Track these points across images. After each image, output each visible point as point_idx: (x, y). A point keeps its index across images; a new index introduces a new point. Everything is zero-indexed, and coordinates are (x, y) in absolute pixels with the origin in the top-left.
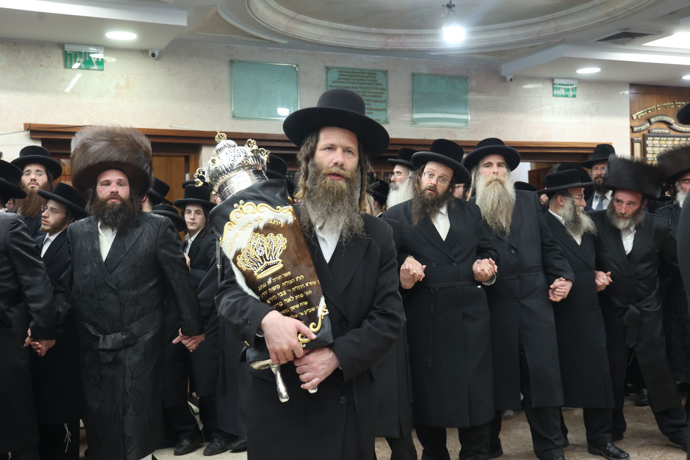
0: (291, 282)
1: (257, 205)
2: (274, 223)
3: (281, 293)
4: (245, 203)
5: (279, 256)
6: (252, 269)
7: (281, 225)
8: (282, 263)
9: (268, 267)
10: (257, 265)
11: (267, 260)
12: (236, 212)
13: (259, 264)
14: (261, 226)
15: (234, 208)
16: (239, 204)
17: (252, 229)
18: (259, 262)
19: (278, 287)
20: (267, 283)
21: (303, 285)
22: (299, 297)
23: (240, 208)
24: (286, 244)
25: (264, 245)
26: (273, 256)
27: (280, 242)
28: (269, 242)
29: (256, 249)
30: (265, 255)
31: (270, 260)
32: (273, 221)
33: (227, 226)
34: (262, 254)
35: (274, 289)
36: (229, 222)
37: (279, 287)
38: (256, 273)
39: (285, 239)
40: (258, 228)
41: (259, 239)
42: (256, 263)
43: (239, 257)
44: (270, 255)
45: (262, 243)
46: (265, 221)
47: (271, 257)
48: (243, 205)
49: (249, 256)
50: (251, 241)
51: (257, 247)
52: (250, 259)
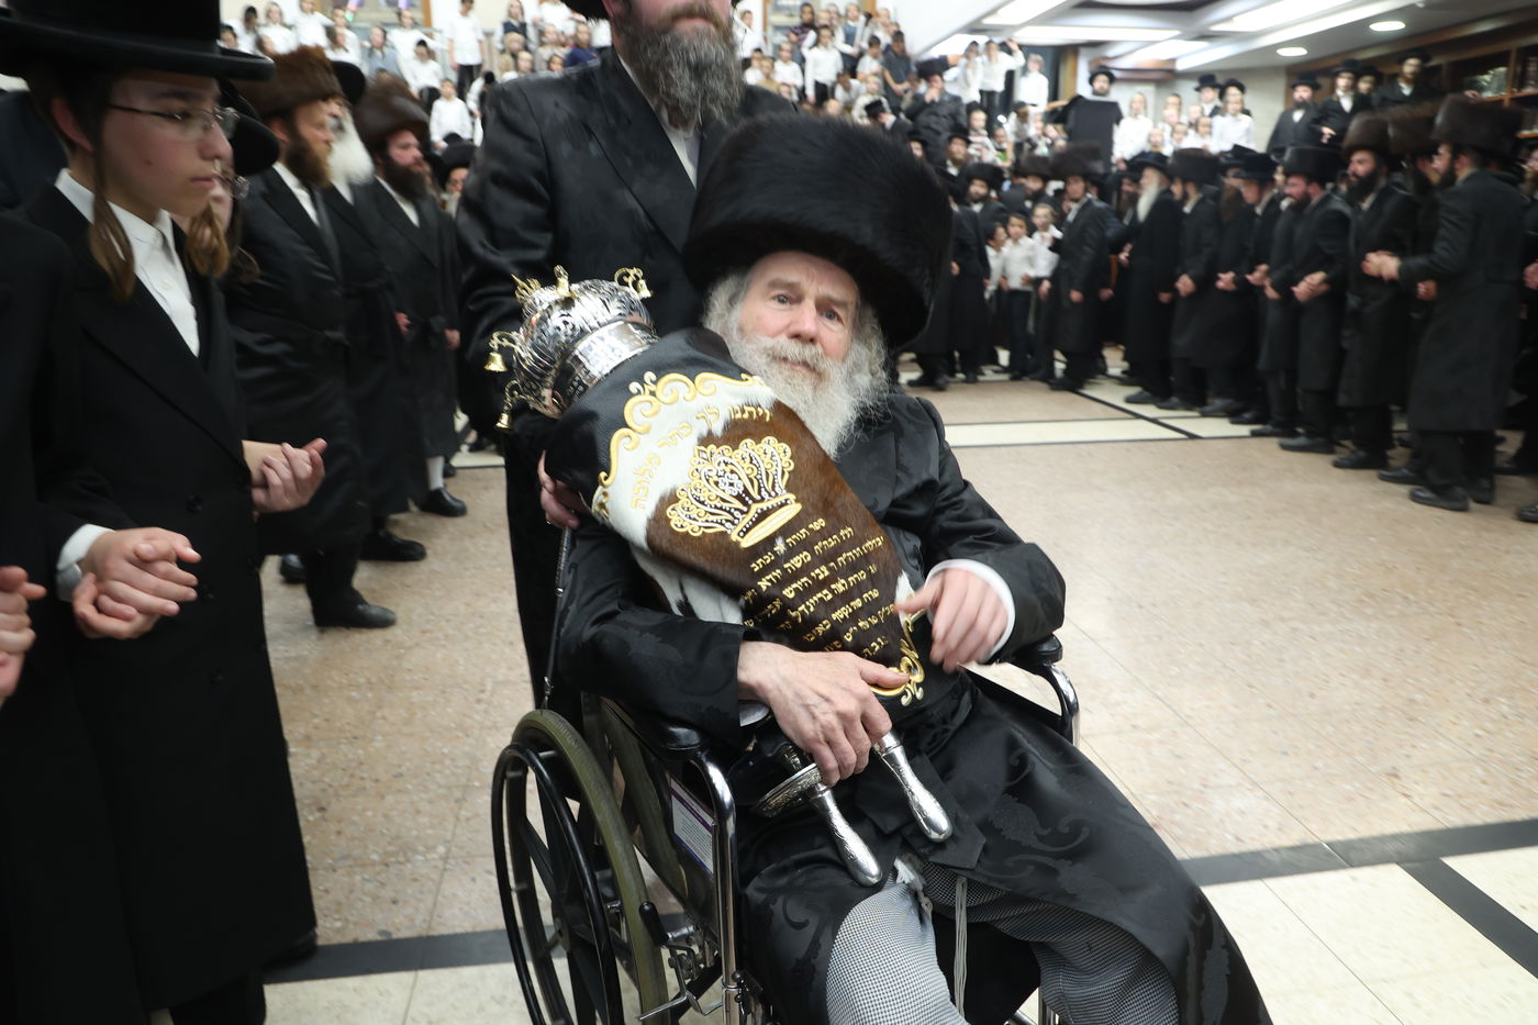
0: (833, 544)
1: (693, 378)
2: (746, 416)
3: (817, 571)
4: (659, 378)
5: (783, 486)
6: (721, 528)
7: (764, 415)
8: (797, 501)
9: (763, 515)
10: (730, 517)
11: (755, 501)
12: (641, 402)
13: (737, 514)
14: (718, 429)
15: (632, 395)
16: (642, 382)
17: (693, 440)
18: (736, 509)
19: (805, 556)
20: (775, 553)
21: (857, 549)
22: (856, 579)
23: (647, 392)
24: (791, 458)
25: (735, 469)
26: (769, 488)
27: (775, 455)
28: (748, 460)
29: (717, 483)
30: (746, 491)
31: (763, 499)
32: (743, 412)
33: (618, 442)
34: (737, 490)
35: (797, 562)
36: (623, 430)
37: (809, 558)
38: (734, 537)
39: (785, 445)
40: (710, 433)
41: (719, 458)
42: (729, 512)
43: (673, 509)
44: (760, 488)
45: (730, 467)
46: (725, 415)
47: (764, 493)
48: (655, 383)
49: (703, 503)
50: (698, 467)
51: (720, 477)
52: (706, 508)
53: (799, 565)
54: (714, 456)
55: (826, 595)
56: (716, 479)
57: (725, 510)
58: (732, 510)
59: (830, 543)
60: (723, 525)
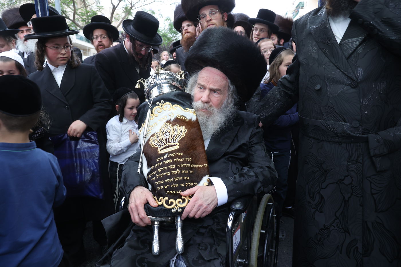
0: (182, 160)
1: (172, 105)
3: (171, 166)
5: (178, 141)
7: (186, 120)
8: (179, 146)
9: (168, 147)
10: (161, 144)
11: (169, 142)
12: (158, 107)
13: (163, 144)
16: (160, 102)
17: (165, 120)
19: (171, 161)
20: (164, 157)
21: (189, 165)
22: (184, 172)
23: (160, 105)
24: (185, 134)
26: (174, 140)
27: (182, 131)
28: (174, 130)
29: (164, 134)
30: (169, 139)
31: (171, 142)
32: (181, 117)
35: (167, 162)
36: (151, 114)
38: (159, 150)
39: (186, 130)
40: (170, 119)
41: (168, 127)
43: (152, 138)
44: (172, 139)
45: (169, 131)
46: (176, 116)
47: (172, 141)
48: (163, 103)
49: (158, 138)
50: (163, 128)
51: (166, 132)
52: (158, 140)
53: (167, 163)
55: (168, 174)
56: (164, 132)
57: (161, 142)
59: (180, 160)
60: (159, 146)
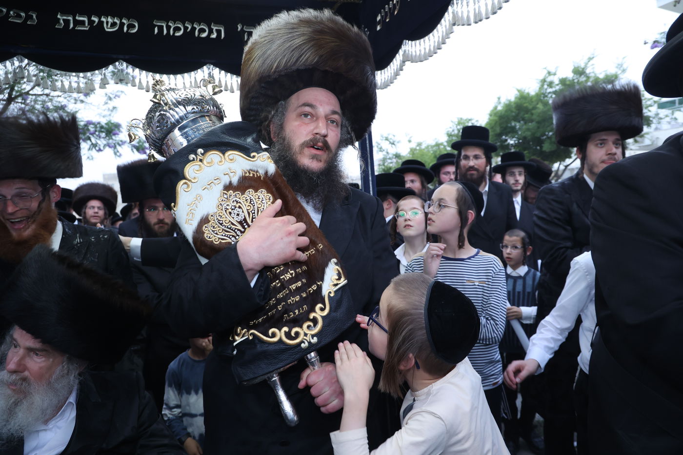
1: (224, 154)
2: (251, 175)
6: (229, 241)
7: (260, 177)
10: (235, 235)
12: (194, 166)
13: (238, 233)
14: (235, 180)
15: (190, 161)
16: (196, 154)
17: (221, 187)
18: (238, 230)
23: (198, 160)
25: (241, 206)
27: (264, 200)
28: (249, 201)
29: (230, 213)
30: (245, 219)
32: (250, 173)
33: (181, 186)
34: (240, 218)
36: (184, 181)
39: (270, 195)
40: (230, 183)
41: (233, 198)
42: (234, 231)
43: (206, 227)
45: (239, 204)
46: (239, 173)
48: (203, 154)
49: (221, 224)
50: (222, 203)
51: (232, 209)
52: (223, 228)
54: (232, 197)
56: (230, 210)
57: (232, 230)
58: (236, 230)
60: (230, 238)
